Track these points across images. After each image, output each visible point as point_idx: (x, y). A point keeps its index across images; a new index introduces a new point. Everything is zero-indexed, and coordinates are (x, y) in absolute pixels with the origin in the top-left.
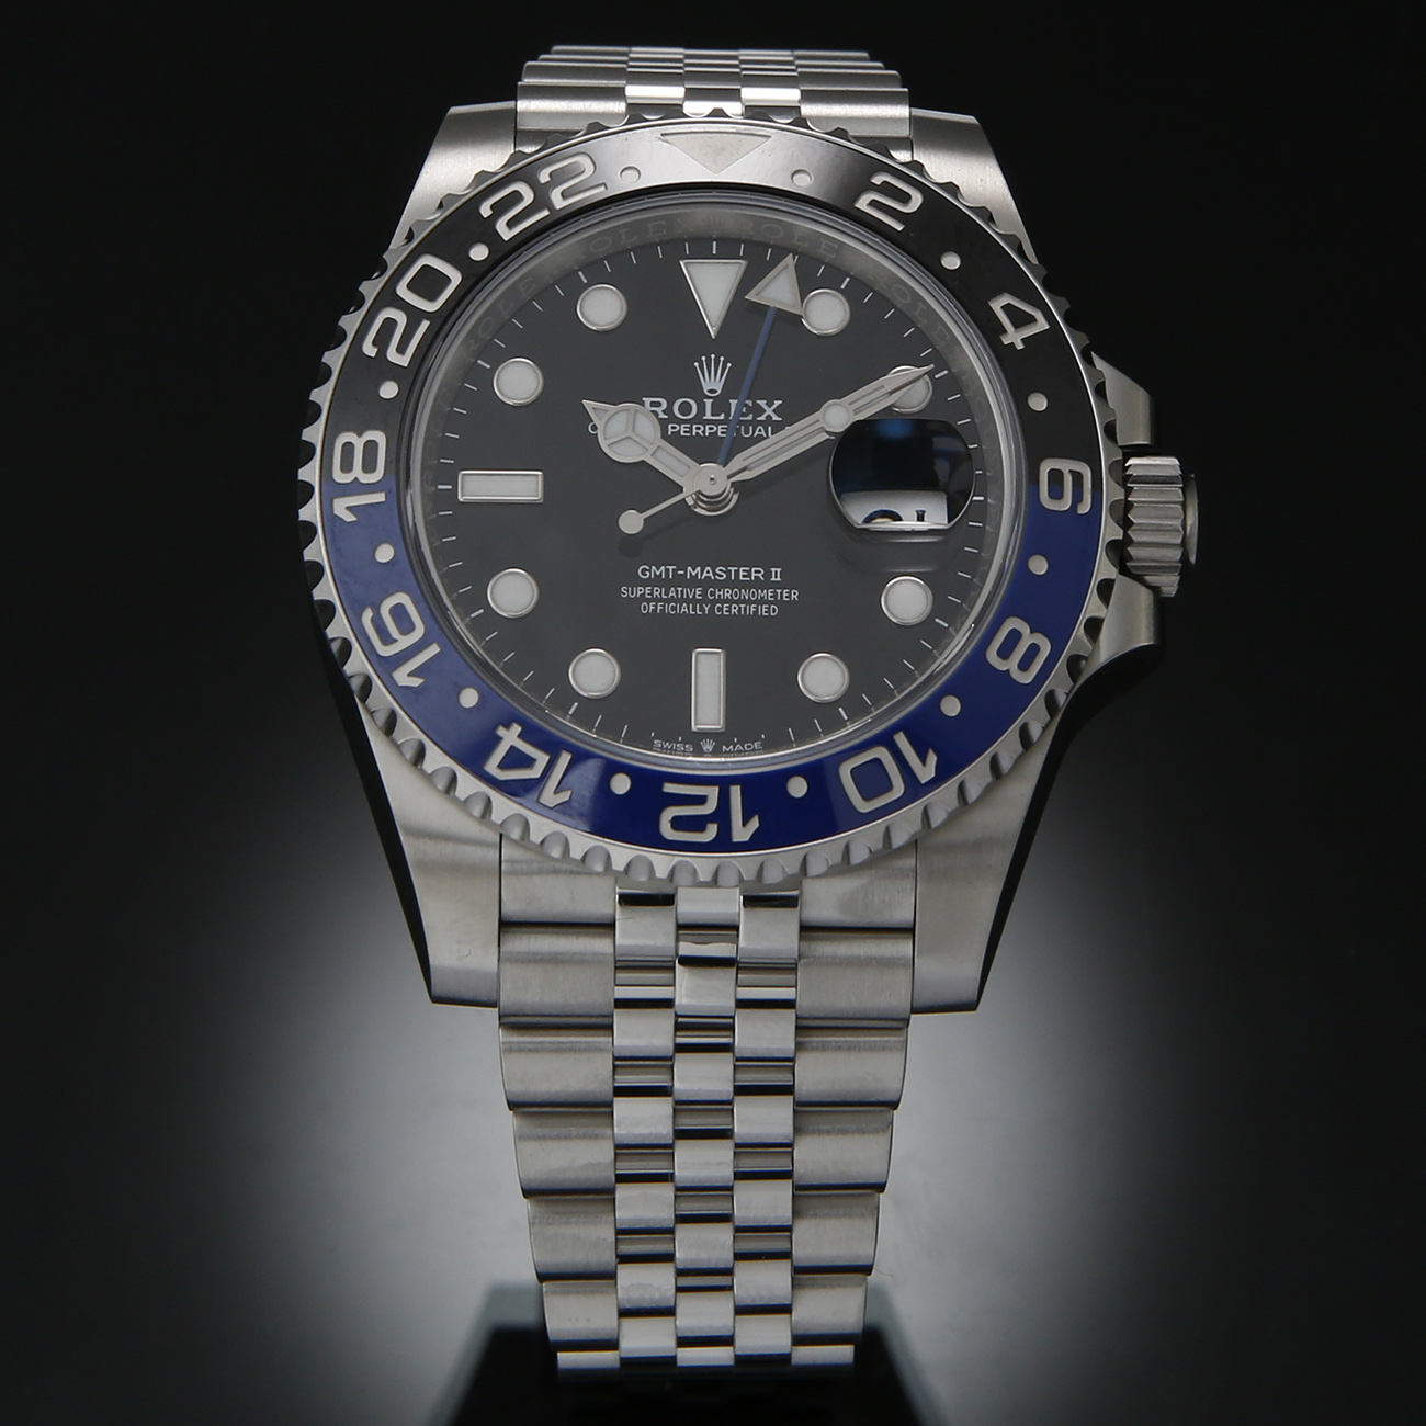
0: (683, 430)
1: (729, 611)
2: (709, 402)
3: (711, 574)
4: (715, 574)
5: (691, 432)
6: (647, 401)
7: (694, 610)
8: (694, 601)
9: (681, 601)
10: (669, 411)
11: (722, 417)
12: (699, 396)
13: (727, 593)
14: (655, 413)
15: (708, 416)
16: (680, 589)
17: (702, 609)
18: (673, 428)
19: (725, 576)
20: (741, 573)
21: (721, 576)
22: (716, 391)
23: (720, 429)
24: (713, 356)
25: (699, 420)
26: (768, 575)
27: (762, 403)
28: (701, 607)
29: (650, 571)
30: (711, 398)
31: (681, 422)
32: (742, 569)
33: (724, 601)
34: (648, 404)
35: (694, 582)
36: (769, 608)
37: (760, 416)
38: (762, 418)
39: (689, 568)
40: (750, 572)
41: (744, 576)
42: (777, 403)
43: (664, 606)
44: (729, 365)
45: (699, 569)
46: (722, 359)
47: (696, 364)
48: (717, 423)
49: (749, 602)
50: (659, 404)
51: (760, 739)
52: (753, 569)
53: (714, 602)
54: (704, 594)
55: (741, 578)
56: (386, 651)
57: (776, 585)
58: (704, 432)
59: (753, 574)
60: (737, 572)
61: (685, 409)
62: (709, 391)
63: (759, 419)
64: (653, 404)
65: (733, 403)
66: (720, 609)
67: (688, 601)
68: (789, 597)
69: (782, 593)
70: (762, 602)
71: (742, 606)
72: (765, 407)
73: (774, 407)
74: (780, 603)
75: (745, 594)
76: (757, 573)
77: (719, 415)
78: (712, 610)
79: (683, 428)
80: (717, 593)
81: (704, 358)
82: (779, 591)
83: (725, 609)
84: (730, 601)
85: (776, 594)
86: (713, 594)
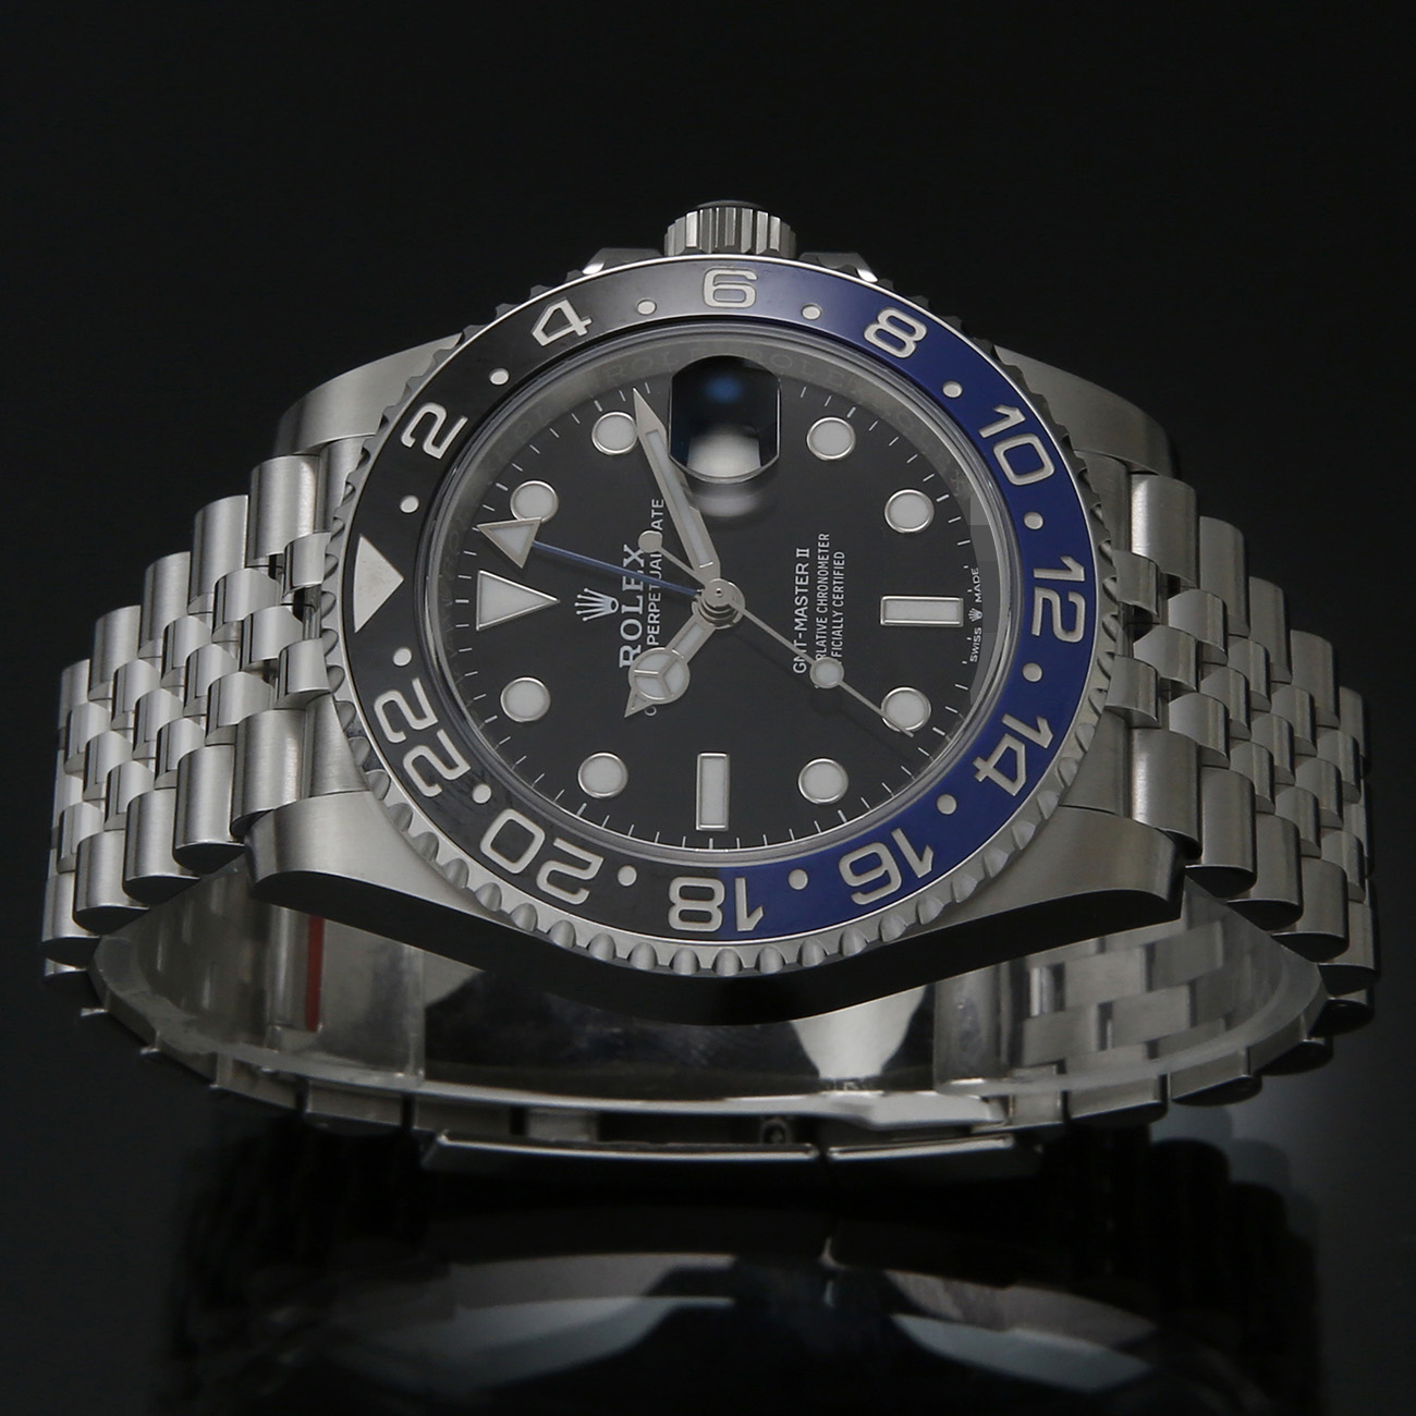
0: (653, 632)
1: (840, 594)
2: (625, 609)
3: (802, 609)
4: (802, 606)
5: (655, 625)
6: (623, 663)
7: (839, 624)
8: (829, 625)
9: (829, 637)
10: (633, 644)
11: (640, 597)
12: (619, 617)
13: (822, 596)
14: (635, 656)
15: (639, 609)
16: (817, 637)
17: (838, 618)
18: (651, 640)
19: (804, 597)
20: (801, 583)
21: (804, 601)
22: (613, 602)
23: (653, 600)
24: (577, 604)
25: (643, 618)
26: (803, 560)
27: (626, 562)
28: (836, 618)
29: (799, 663)
30: (620, 606)
31: (645, 634)
32: (797, 583)
33: (830, 600)
34: (627, 663)
35: (811, 625)
36: (837, 560)
37: (639, 564)
38: (642, 562)
39: (796, 628)
40: (800, 576)
41: (804, 581)
42: (626, 548)
43: (835, 651)
44: (586, 590)
45: (796, 620)
46: (579, 596)
47: (585, 619)
48: (646, 602)
49: (831, 577)
50: (626, 653)
51: (969, 569)
52: (797, 572)
53: (831, 607)
54: (822, 616)
55: (806, 583)
56: (897, 882)
57: (814, 553)
58: (656, 614)
59: (802, 572)
60: (800, 587)
61: (631, 630)
62: (613, 608)
63: (642, 565)
64: (626, 658)
65: (626, 587)
66: (838, 602)
67: (829, 630)
68: (825, 542)
69: (822, 548)
70: (830, 566)
71: (835, 582)
72: (630, 559)
73: (630, 552)
74: (832, 551)
75: (822, 580)
76: (801, 569)
77: (638, 601)
78: (838, 610)
79: (652, 632)
80: (822, 604)
81: (579, 612)
82: (820, 551)
83: (838, 597)
84: (830, 593)
85: (822, 554)
86: (822, 608)
